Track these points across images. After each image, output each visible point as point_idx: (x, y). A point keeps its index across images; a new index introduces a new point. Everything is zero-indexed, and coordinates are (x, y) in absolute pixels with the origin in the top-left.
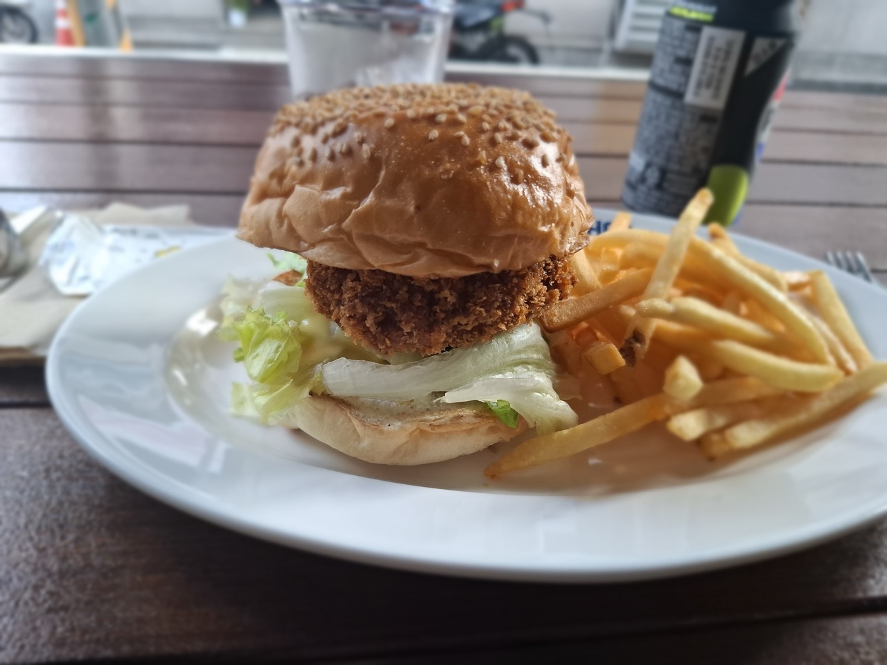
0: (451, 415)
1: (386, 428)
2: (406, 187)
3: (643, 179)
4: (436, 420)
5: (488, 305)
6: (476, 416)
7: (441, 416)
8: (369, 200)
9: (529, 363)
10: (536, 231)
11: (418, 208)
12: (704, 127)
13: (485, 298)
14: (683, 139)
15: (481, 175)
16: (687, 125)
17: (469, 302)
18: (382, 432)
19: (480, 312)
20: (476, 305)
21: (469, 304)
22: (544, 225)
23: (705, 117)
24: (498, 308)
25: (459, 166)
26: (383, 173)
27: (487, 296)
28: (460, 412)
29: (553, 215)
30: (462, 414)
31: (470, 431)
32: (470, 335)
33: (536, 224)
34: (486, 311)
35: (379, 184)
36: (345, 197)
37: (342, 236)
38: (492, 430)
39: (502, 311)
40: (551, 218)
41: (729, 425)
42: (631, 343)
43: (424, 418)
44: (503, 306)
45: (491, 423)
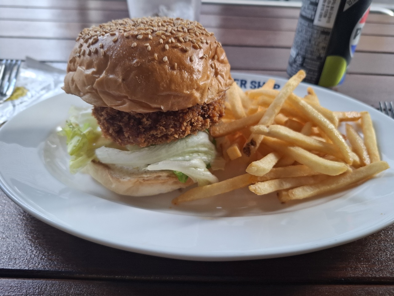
0: (155, 175)
1: (122, 180)
2: (119, 69)
3: (295, 61)
4: (147, 177)
5: (166, 126)
6: (168, 176)
7: (151, 175)
8: (103, 75)
9: (200, 152)
10: (183, 93)
11: (123, 80)
12: (323, 37)
13: (164, 123)
14: (313, 42)
15: (154, 65)
16: (315, 36)
17: (158, 124)
18: (120, 182)
19: (162, 129)
20: (161, 126)
21: (157, 125)
22: (187, 90)
23: (324, 32)
24: (172, 127)
25: (144, 60)
26: (109, 63)
27: (166, 122)
28: (160, 174)
29: (193, 86)
30: (161, 175)
31: (163, 183)
32: (161, 139)
33: (183, 90)
34: (166, 129)
35: (107, 68)
36: (94, 73)
37: (94, 91)
38: (175, 183)
39: (175, 129)
40: (192, 87)
41: (292, 188)
42: (249, 145)
43: (142, 176)
44: (175, 126)
45: (175, 180)
